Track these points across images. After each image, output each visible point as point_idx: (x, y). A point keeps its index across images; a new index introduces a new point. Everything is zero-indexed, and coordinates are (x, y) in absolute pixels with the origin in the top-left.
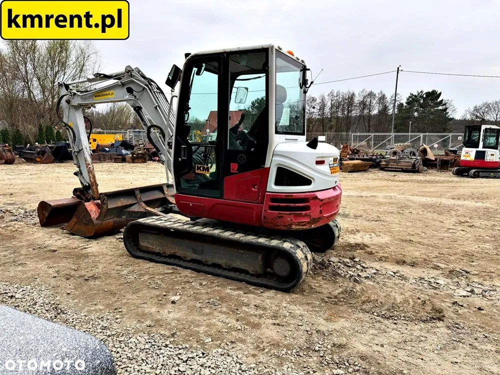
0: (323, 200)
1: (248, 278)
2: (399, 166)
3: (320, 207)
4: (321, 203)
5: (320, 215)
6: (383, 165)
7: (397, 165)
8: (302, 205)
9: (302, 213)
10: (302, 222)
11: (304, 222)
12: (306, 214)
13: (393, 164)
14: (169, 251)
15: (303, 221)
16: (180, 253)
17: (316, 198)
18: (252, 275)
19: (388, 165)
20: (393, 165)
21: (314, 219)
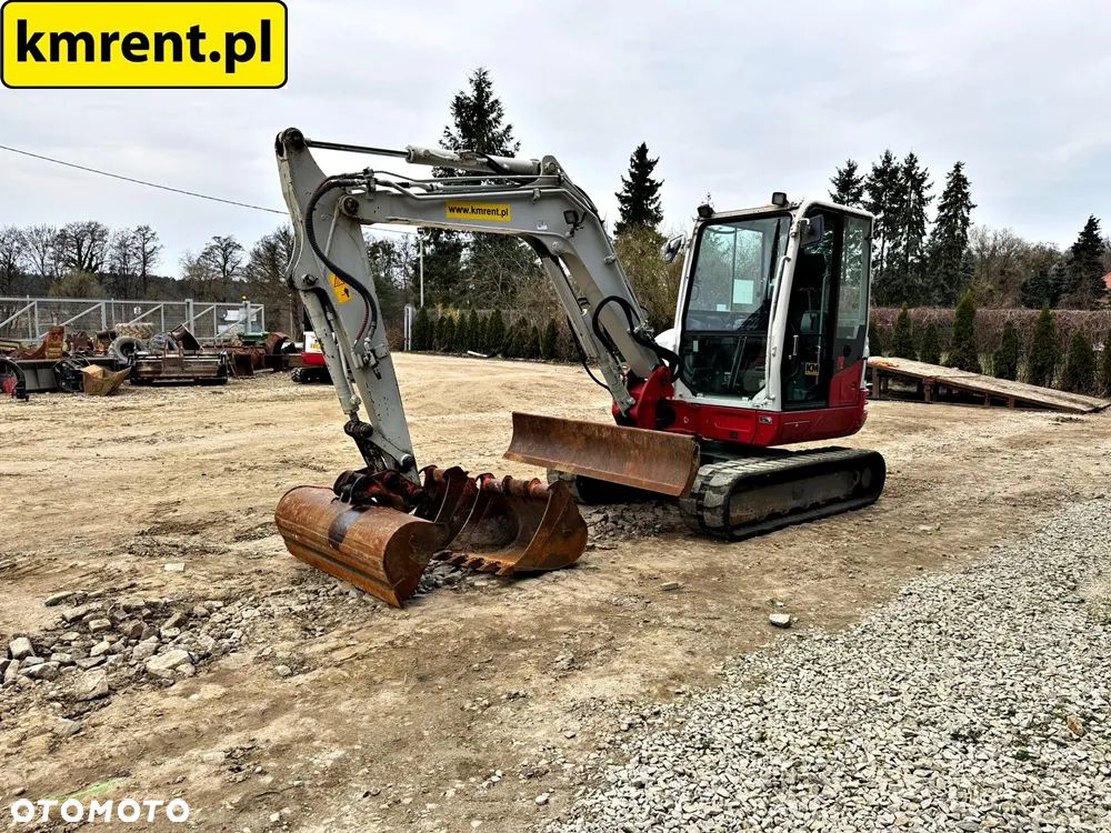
1: (845, 506)
2: (187, 372)
6: (147, 372)
7: (183, 371)
13: (172, 369)
14: (766, 511)
16: (777, 506)
18: (844, 501)
19: (160, 372)
20: (173, 372)
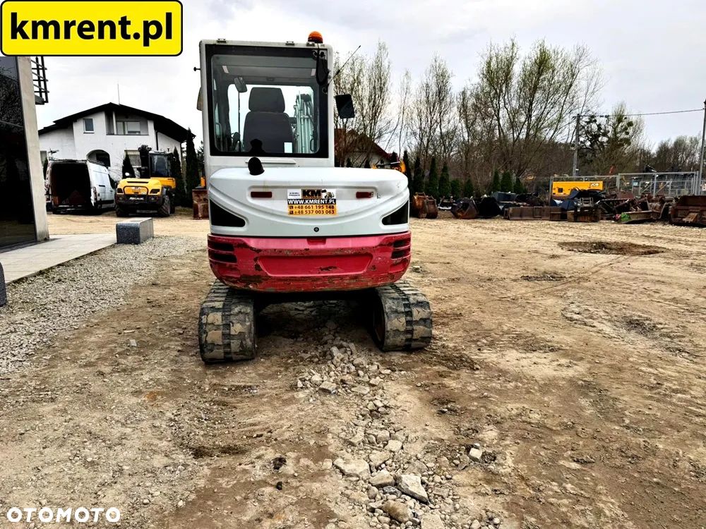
0: (259, 251)
3: (255, 260)
4: (256, 255)
5: (259, 273)
8: (224, 252)
9: (225, 265)
10: (232, 277)
11: (234, 277)
12: (230, 266)
15: (231, 275)
17: (245, 245)
21: (246, 276)
